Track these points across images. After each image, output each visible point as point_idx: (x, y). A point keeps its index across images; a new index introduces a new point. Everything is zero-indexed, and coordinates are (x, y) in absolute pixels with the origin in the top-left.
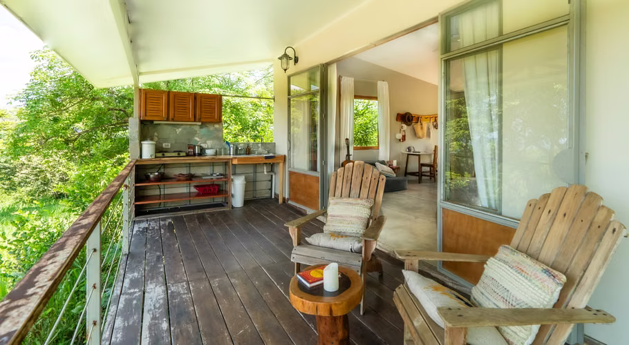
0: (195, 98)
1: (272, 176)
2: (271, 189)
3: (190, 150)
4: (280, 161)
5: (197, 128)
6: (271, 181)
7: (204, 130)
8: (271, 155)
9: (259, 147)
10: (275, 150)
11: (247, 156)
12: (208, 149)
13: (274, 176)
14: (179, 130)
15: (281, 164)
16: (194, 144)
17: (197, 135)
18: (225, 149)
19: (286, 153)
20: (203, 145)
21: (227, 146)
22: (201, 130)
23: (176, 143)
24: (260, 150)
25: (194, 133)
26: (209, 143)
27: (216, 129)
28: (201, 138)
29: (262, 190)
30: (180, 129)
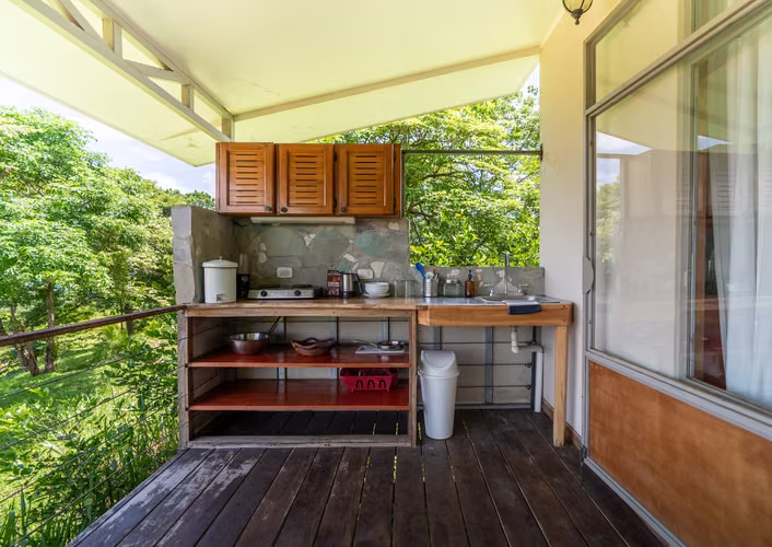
0: (335, 158)
1: (534, 354)
2: (532, 387)
3: (331, 284)
4: (560, 322)
5: (348, 232)
6: (533, 365)
7: (365, 237)
8: (531, 300)
9: (499, 280)
10: (543, 287)
11: (467, 303)
12: (373, 281)
13: (539, 356)
14: (309, 239)
15: (561, 332)
16: (339, 269)
17: (350, 249)
18: (414, 282)
19: (577, 297)
20: (362, 273)
21: (418, 276)
22: (359, 236)
23: (303, 267)
24: (503, 286)
25: (343, 245)
26: (378, 267)
27: (393, 233)
28: (358, 257)
29: (508, 386)
30: (312, 236)
